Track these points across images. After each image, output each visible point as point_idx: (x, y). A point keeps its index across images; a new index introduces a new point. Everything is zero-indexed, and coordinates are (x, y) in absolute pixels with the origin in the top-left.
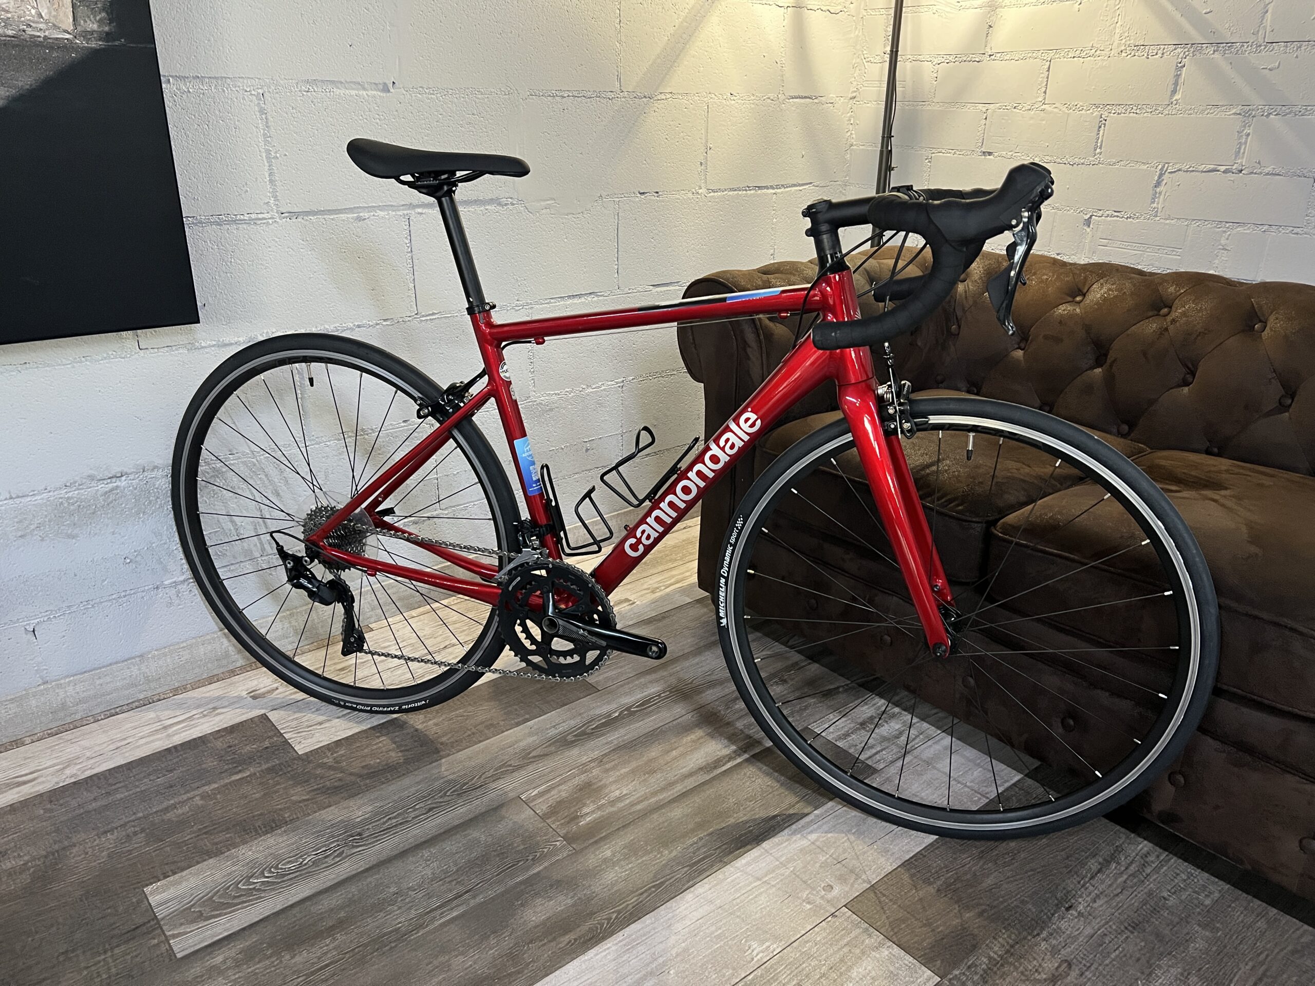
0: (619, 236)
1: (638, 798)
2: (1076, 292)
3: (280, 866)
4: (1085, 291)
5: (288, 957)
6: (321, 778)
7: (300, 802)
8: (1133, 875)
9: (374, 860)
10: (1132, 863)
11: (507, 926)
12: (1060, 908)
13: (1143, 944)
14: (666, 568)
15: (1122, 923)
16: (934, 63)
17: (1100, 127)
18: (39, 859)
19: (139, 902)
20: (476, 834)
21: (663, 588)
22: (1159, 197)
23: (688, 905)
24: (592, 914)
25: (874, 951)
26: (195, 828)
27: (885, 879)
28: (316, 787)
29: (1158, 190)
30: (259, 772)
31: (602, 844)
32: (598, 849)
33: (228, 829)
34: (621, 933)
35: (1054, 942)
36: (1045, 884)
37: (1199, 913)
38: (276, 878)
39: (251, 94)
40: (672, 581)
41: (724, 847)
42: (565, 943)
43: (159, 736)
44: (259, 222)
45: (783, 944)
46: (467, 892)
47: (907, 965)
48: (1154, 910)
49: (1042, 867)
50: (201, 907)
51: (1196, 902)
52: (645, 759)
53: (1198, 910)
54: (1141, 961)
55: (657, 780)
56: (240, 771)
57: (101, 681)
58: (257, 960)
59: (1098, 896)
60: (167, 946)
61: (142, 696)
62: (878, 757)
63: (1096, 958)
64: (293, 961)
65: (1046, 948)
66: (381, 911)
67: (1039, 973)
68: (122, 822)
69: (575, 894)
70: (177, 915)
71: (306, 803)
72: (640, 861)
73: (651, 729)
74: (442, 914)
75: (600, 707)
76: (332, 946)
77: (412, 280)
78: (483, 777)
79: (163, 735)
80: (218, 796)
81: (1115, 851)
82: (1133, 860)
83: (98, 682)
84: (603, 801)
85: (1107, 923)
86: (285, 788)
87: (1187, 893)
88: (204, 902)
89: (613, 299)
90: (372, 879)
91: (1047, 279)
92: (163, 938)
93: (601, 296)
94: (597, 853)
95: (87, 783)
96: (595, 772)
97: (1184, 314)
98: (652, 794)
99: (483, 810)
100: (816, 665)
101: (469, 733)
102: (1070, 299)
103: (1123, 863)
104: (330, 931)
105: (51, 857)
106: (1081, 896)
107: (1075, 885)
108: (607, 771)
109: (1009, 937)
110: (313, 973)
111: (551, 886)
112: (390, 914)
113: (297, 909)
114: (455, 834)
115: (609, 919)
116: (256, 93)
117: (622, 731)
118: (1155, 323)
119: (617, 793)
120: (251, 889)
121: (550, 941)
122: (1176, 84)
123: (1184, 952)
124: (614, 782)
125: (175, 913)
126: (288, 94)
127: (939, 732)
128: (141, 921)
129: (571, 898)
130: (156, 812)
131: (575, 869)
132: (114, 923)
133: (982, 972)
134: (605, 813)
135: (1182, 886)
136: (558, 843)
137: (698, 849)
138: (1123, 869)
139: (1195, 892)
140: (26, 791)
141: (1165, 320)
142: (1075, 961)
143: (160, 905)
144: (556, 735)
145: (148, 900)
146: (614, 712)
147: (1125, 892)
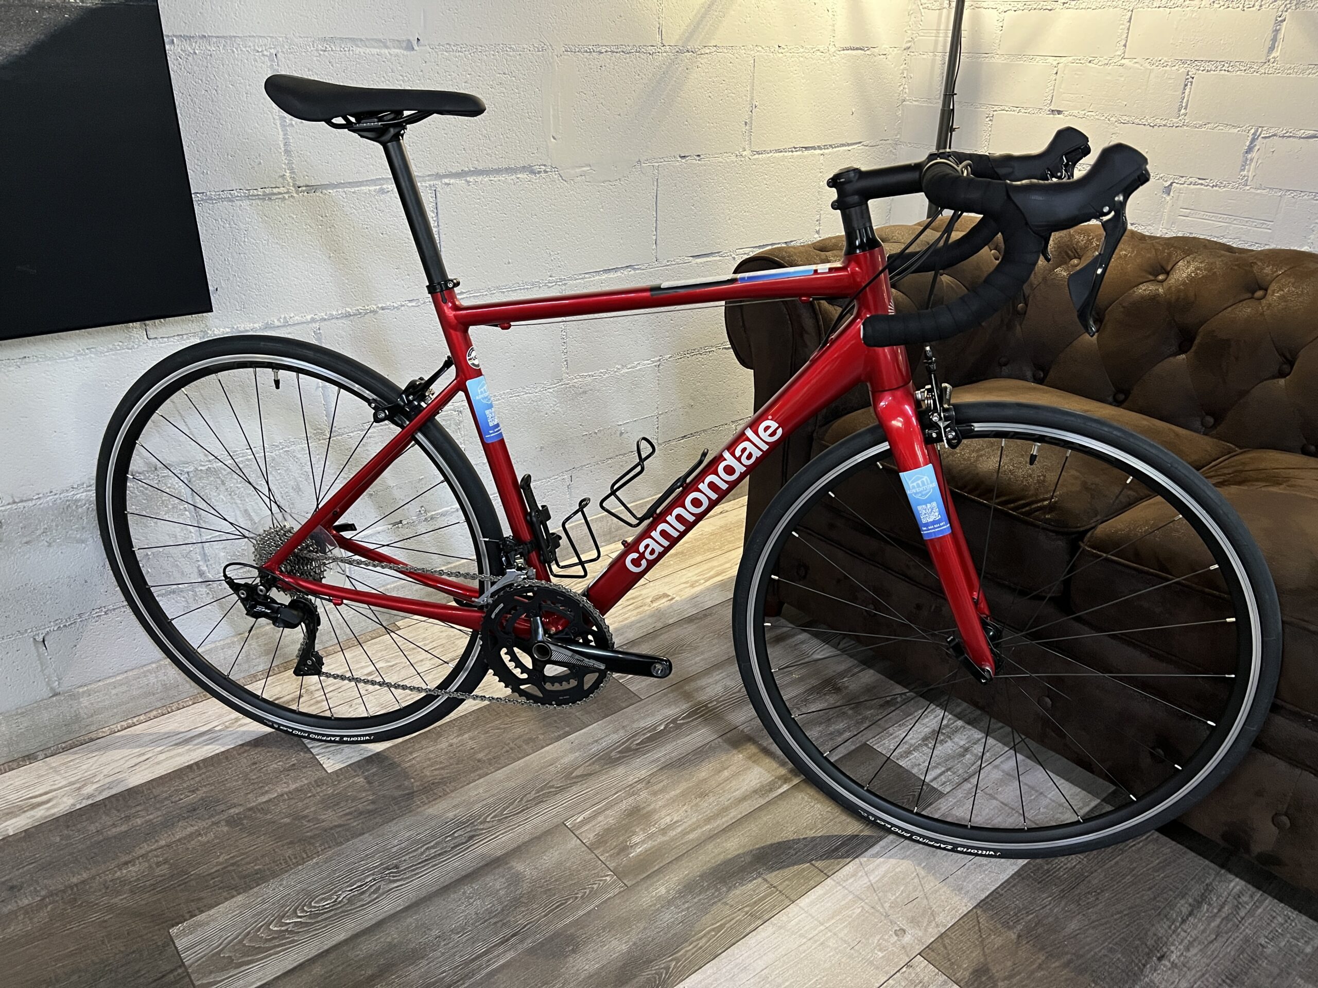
0: (658, 204)
1: (690, 826)
2: (1160, 269)
3: (313, 904)
4: (1169, 268)
6: (353, 800)
7: (331, 829)
8: (1227, 919)
9: (413, 897)
10: (1224, 903)
11: (560, 975)
12: (1151, 958)
14: (705, 558)
15: (1218, 975)
16: (1000, 11)
17: (1186, 85)
18: (56, 894)
19: (165, 945)
20: (519, 866)
21: (702, 581)
22: (1250, 164)
23: (751, 952)
24: (649, 962)
26: (221, 859)
27: (961, 922)
28: (348, 811)
29: (1249, 156)
30: (286, 793)
31: (655, 880)
32: (651, 885)
33: (257, 859)
34: (681, 985)
36: (1132, 929)
37: (1299, 963)
38: (311, 918)
39: (263, 55)
40: (712, 573)
43: (180, 751)
44: (274, 197)
46: (514, 936)
48: (1253, 960)
49: (1129, 908)
50: (230, 952)
51: (1295, 949)
52: (695, 779)
53: (1299, 959)
55: (709, 805)
56: (267, 792)
59: (1191, 944)
61: (159, 704)
62: (943, 778)
66: (423, 958)
68: (143, 852)
69: (629, 938)
70: (207, 961)
71: (338, 830)
72: (696, 900)
73: (700, 744)
74: (488, 961)
75: (643, 718)
78: (525, 799)
79: (183, 750)
80: (245, 822)
81: (1205, 891)
82: (1226, 901)
83: (114, 692)
84: (653, 829)
85: (1203, 975)
86: (315, 812)
87: (1286, 940)
88: (234, 946)
89: (651, 272)
90: (411, 920)
91: (1126, 255)
93: (638, 269)
94: (650, 890)
95: (105, 806)
96: (644, 794)
97: (1282, 298)
98: (705, 820)
99: (527, 839)
100: (872, 671)
101: (508, 749)
102: (1151, 277)
103: (1215, 904)
105: (70, 892)
106: (1173, 944)
107: (1166, 931)
108: (655, 794)
111: (604, 929)
112: (433, 961)
113: (332, 956)
114: (499, 866)
115: (667, 969)
116: (268, 54)
117: (669, 747)
118: (1249, 307)
119: (668, 820)
120: (283, 931)
122: (1274, 40)
124: (664, 806)
125: (204, 959)
126: (304, 54)
127: (1007, 749)
128: (168, 968)
129: (625, 943)
130: (179, 840)
131: (628, 908)
132: (139, 971)
134: (656, 843)
135: (1280, 931)
136: (608, 878)
138: (1215, 911)
139: (1293, 938)
140: (40, 814)
141: (1260, 304)
143: (188, 949)
144: (599, 751)
145: (174, 943)
146: (661, 724)
147: (1220, 939)
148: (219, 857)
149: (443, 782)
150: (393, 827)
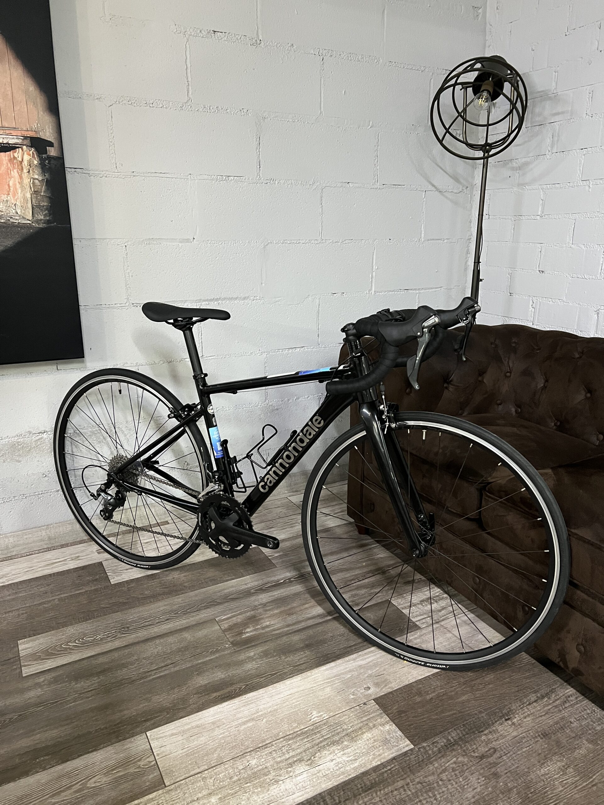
1: (278, 627)
3: (85, 639)
5: (74, 683)
6: (118, 597)
7: (104, 608)
8: (556, 707)
9: (131, 641)
10: (558, 699)
11: (187, 684)
12: (502, 719)
13: (546, 746)
15: (537, 732)
19: (14, 647)
20: (187, 635)
24: (232, 684)
25: (381, 725)
26: (50, 615)
27: (403, 688)
28: (114, 601)
30: (89, 590)
31: (251, 649)
32: (248, 651)
33: (66, 617)
34: (244, 696)
35: (490, 737)
36: (498, 704)
37: (590, 734)
38: (82, 644)
41: (316, 659)
42: (213, 697)
43: (49, 567)
44: (121, 308)
45: (331, 714)
46: (172, 664)
47: (397, 736)
48: (561, 728)
49: (501, 694)
50: (41, 653)
51: (590, 727)
52: (289, 607)
53: (590, 732)
54: (540, 756)
55: (290, 619)
56: (81, 589)
57: (27, 536)
58: (59, 683)
59: (529, 715)
60: (20, 670)
61: (45, 547)
62: (424, 621)
63: (513, 750)
64: (76, 686)
65: (484, 740)
66: (125, 667)
67: (475, 753)
68: (18, 608)
69: (227, 672)
71: (107, 609)
72: (267, 660)
73: (299, 591)
74: (156, 673)
75: (274, 576)
76: (97, 681)
78: (200, 606)
79: (51, 567)
80: (67, 600)
81: (550, 692)
82: (560, 698)
83: (25, 537)
84: (259, 627)
85: (528, 731)
86: (100, 600)
87: (587, 721)
88: (44, 651)
90: (127, 651)
92: (19, 666)
93: (309, 348)
94: (246, 653)
95: (8, 587)
96: (259, 611)
98: (287, 626)
99: (194, 623)
100: (407, 566)
101: (200, 582)
103: (552, 699)
104: (98, 674)
106: (518, 714)
107: (517, 707)
108: (266, 611)
109: (464, 730)
110: (83, 693)
111: (216, 667)
112: (130, 670)
113: (86, 661)
114: (175, 634)
115: (240, 688)
116: (123, 245)
117: (282, 590)
119: (268, 623)
120: (67, 648)
121: (205, 695)
123: (570, 754)
124: (269, 617)
125: (28, 655)
128: (12, 656)
129: (224, 674)
130: (35, 605)
131: (232, 660)
133: (440, 746)
134: (257, 633)
135: (585, 717)
136: (227, 645)
137: (302, 658)
138: (551, 702)
139: (592, 721)
142: (499, 749)
143: (23, 650)
144: (246, 589)
145: (18, 647)
146: (281, 580)
147: (547, 715)
148: (50, 614)
149: (164, 594)
150: (132, 611)
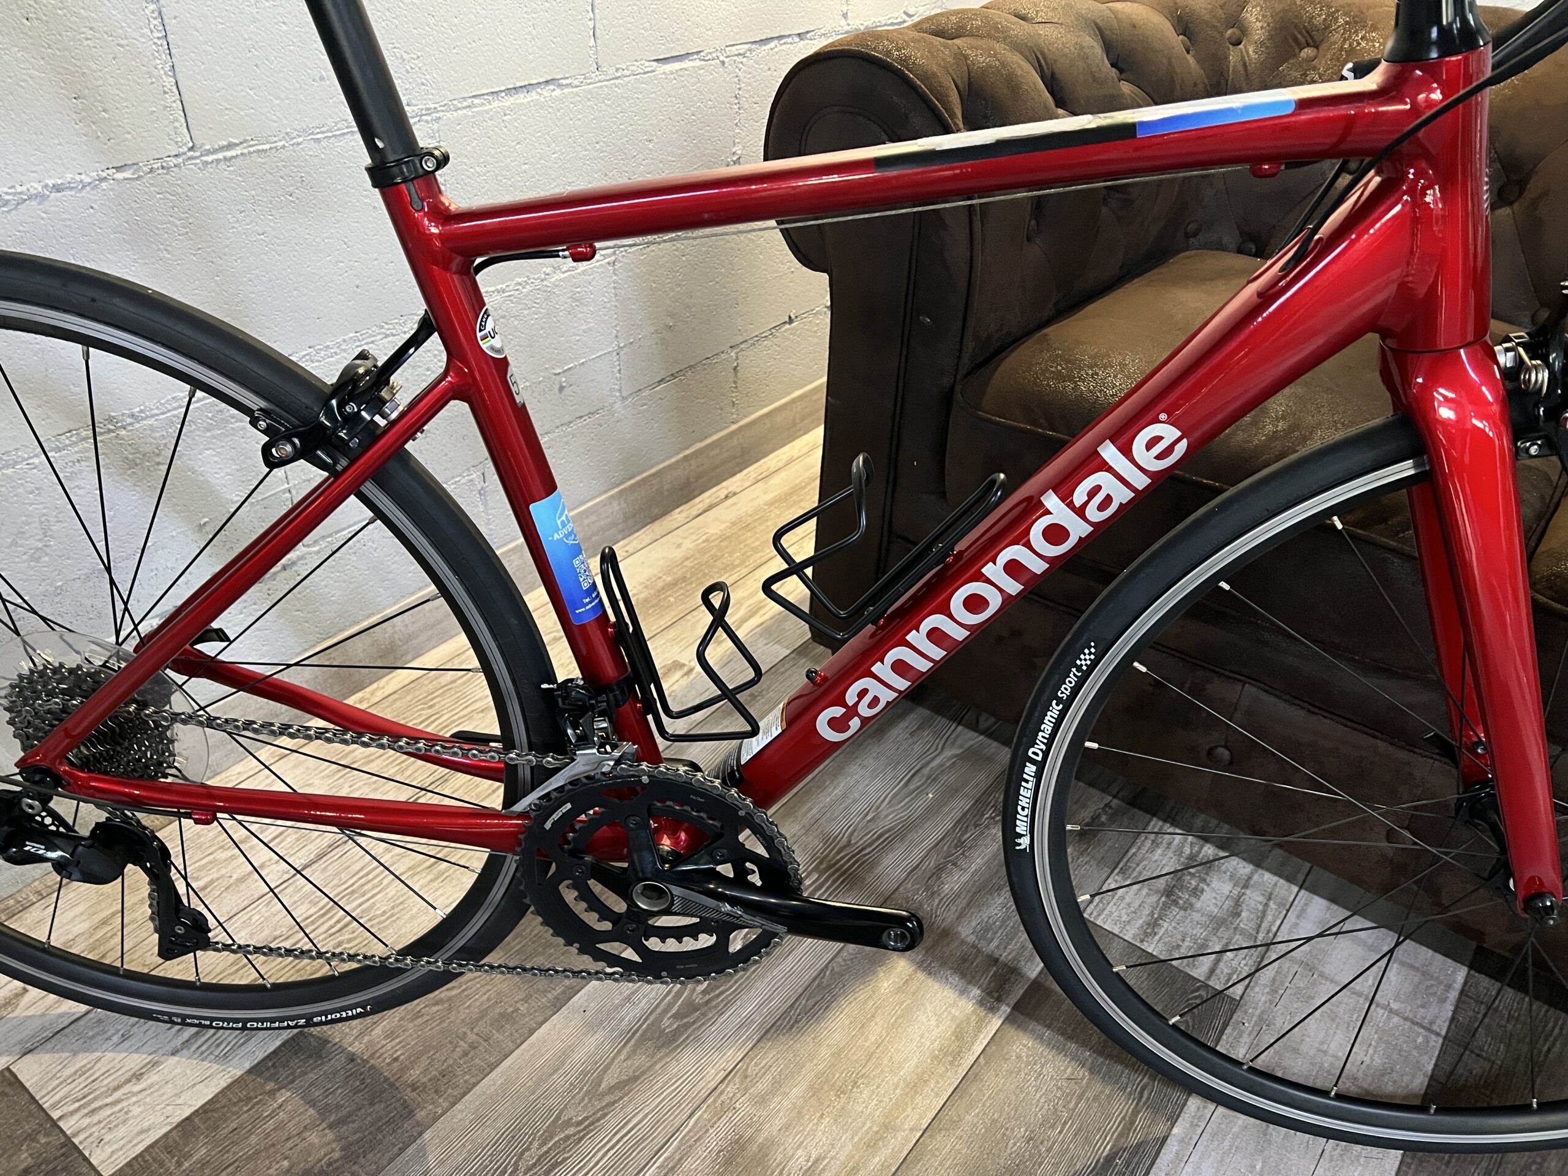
77: (167, 68)
89: (589, 92)
93: (567, 85)
127: (1295, 889)
